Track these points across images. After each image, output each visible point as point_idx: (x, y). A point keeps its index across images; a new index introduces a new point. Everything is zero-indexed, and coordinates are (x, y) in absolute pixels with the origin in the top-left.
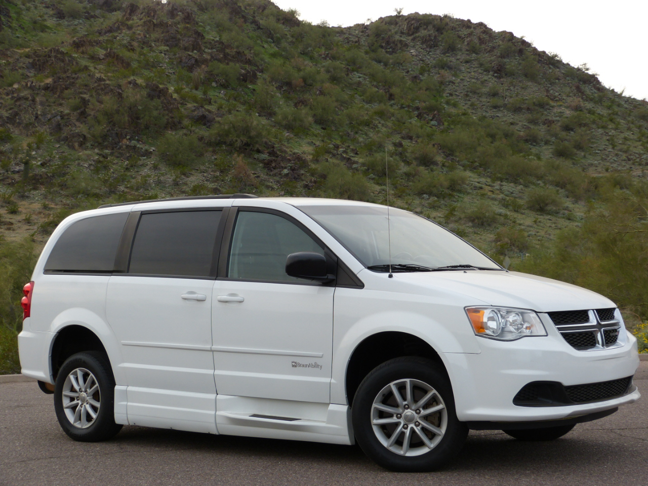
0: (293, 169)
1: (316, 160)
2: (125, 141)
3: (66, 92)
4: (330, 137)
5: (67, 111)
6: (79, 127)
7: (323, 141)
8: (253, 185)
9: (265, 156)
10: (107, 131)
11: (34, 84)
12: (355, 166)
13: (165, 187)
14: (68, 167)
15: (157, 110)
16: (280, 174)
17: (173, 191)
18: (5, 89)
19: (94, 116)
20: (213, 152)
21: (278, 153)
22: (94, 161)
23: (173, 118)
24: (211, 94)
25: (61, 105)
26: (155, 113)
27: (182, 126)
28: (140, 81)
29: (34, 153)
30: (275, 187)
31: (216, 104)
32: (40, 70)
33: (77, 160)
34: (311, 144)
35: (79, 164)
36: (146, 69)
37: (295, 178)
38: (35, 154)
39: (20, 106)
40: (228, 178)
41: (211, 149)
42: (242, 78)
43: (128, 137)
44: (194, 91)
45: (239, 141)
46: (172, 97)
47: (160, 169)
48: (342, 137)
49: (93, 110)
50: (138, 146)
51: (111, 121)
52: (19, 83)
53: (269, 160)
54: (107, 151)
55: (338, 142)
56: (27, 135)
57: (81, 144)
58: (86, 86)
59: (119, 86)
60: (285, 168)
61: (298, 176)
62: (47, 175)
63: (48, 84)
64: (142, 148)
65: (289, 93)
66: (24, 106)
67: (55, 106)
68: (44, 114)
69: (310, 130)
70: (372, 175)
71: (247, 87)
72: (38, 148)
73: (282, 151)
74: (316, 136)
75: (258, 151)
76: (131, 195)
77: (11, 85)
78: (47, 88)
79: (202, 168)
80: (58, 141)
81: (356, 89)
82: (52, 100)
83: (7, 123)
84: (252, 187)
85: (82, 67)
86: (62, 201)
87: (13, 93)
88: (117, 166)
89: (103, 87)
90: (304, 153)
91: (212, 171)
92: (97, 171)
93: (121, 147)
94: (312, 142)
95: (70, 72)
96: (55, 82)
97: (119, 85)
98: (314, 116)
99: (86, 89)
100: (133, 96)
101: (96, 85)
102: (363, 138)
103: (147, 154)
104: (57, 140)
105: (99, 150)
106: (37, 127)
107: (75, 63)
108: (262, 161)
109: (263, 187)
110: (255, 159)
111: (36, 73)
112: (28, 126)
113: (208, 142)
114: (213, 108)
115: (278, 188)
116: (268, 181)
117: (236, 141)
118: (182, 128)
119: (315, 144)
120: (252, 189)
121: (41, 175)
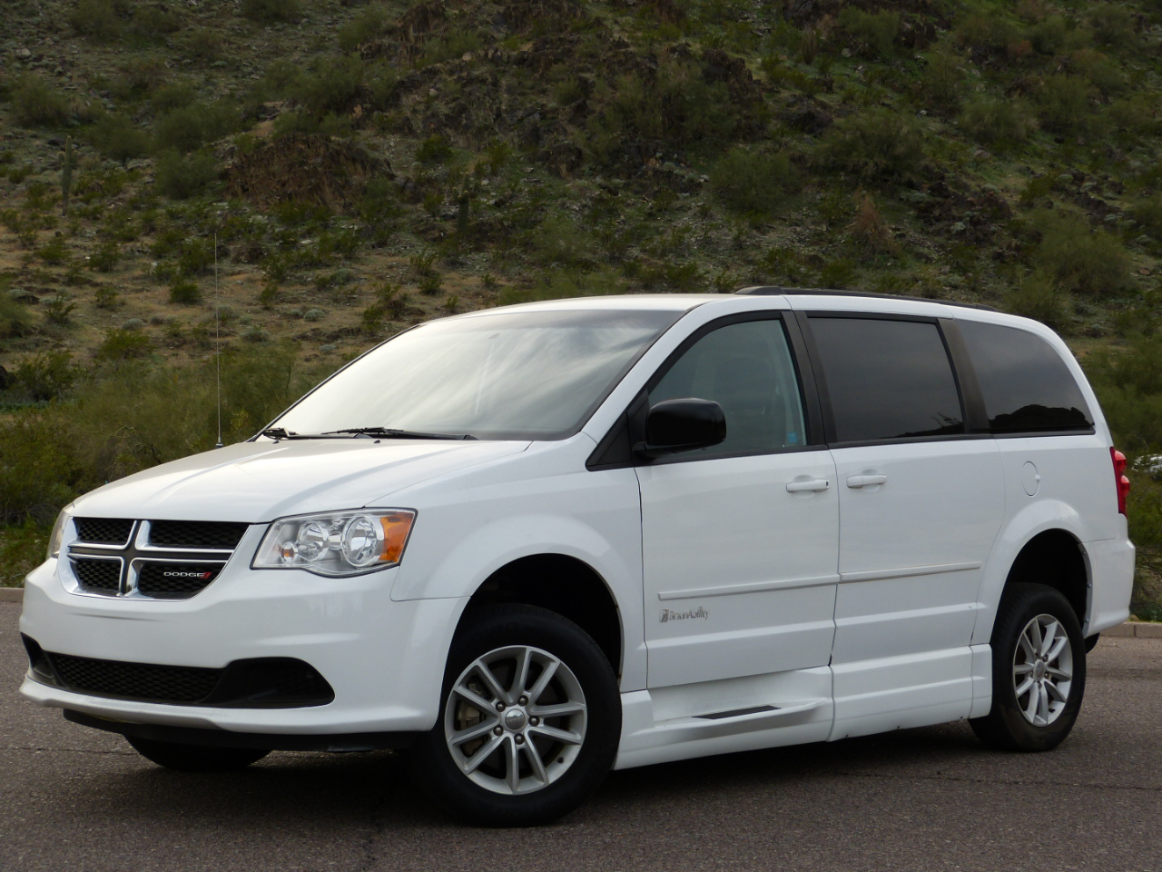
0: (974, 222)
1: (1027, 204)
2: (653, 161)
3: (555, 67)
4: (1069, 159)
5: (552, 105)
6: (572, 134)
7: (1052, 166)
8: (888, 252)
9: (921, 195)
10: (622, 143)
11: (499, 53)
12: (1110, 217)
13: (716, 251)
14: (543, 210)
15: (719, 102)
16: (948, 231)
17: (730, 259)
18: (448, 63)
19: (601, 113)
20: (819, 186)
21: (950, 188)
22: (591, 199)
23: (749, 117)
24: (836, 70)
25: (544, 92)
26: (715, 109)
27: (765, 133)
28: (696, 47)
29: (485, 182)
30: (935, 256)
31: (843, 93)
32: (517, 26)
33: (561, 196)
34: (1027, 171)
35: (563, 205)
36: (715, 23)
37: (977, 240)
38: (488, 184)
39: (470, 94)
40: (841, 238)
41: (815, 180)
42: (904, 39)
43: (658, 155)
44: (803, 66)
45: (871, 164)
46: (750, 77)
47: (711, 217)
48: (1095, 158)
49: (600, 101)
50: (676, 171)
51: (632, 124)
52: (472, 51)
53: (928, 202)
54: (618, 181)
55: (1084, 169)
56: (479, 149)
57: (572, 167)
58: (592, 56)
59: (653, 57)
60: (960, 219)
61: (985, 235)
62: (502, 224)
63: (524, 52)
64: (683, 177)
65: (998, 69)
66: (478, 94)
67: (533, 94)
68: (512, 110)
69: (1028, 144)
70: (1144, 236)
71: (911, 57)
72: (494, 173)
73: (957, 185)
74: (1040, 156)
75: (911, 185)
76: (649, 265)
77: (459, 55)
78: (522, 61)
79: (794, 215)
80: (531, 161)
81: (1153, 60)
82: (529, 83)
83: (446, 125)
84: (887, 255)
85: (591, 21)
86: (520, 274)
87: (461, 71)
88: (633, 208)
89: (622, 58)
90: (1006, 190)
91: (813, 223)
92: (594, 218)
93: (645, 173)
94: (1028, 169)
95: (569, 29)
96: (536, 50)
97: (652, 54)
98: (1042, 115)
99: (590, 63)
100: (676, 75)
101: (611, 54)
102: (1142, 161)
103: (693, 187)
104: (529, 159)
105: (604, 178)
106: (497, 134)
107: (579, 14)
108: (915, 205)
109: (909, 256)
110: (902, 199)
111: (509, 32)
112: (480, 132)
113: (812, 166)
114: (832, 100)
115: (939, 260)
116: (922, 245)
117: (866, 164)
118: (766, 138)
119: (1033, 173)
120: (887, 260)
121: (491, 224)
